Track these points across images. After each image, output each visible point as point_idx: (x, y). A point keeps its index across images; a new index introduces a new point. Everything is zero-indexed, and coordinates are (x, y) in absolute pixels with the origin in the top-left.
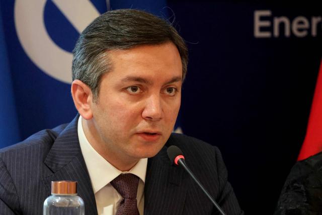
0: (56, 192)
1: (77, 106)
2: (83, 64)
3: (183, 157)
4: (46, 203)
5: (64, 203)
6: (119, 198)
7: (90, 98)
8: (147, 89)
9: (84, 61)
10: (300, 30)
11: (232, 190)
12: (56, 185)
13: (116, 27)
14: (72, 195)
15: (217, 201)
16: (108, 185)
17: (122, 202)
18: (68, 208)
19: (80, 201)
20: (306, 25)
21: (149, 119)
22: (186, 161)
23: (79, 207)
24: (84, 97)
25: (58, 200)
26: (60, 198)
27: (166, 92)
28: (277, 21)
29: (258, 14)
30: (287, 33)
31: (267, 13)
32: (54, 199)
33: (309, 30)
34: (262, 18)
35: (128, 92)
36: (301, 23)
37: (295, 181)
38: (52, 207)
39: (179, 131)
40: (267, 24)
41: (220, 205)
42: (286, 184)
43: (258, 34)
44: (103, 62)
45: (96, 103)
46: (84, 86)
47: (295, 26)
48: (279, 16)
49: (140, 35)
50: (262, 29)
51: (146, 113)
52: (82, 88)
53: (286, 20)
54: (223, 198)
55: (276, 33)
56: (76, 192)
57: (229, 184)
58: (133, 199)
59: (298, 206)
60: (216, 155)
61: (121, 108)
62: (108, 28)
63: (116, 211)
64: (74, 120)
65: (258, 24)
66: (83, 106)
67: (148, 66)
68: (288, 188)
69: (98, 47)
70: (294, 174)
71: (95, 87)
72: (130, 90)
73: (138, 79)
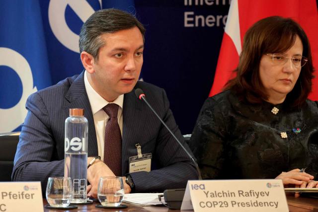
0: (72, 115)
1: (84, 66)
2: (87, 43)
3: (144, 95)
4: (66, 121)
5: (77, 121)
6: (107, 117)
7: (92, 61)
8: (126, 54)
9: (88, 41)
10: (210, 23)
11: (172, 113)
12: (72, 111)
13: (105, 21)
14: (82, 116)
15: (163, 120)
16: (101, 110)
17: (109, 120)
18: (79, 124)
19: (85, 120)
20: (214, 20)
21: (129, 71)
22: (146, 97)
23: (85, 123)
24: (89, 60)
25: (73, 119)
26: (74, 118)
27: (136, 55)
28: (197, 18)
29: (186, 14)
30: (203, 25)
31: (192, 13)
32: (71, 119)
33: (215, 23)
34: (189, 16)
35: (116, 57)
36: (211, 19)
37: (206, 109)
38: (70, 123)
39: (141, 80)
40: (192, 19)
41: (165, 122)
42: (202, 110)
43: (186, 25)
44: (100, 41)
45: (97, 64)
46: (89, 55)
47: (207, 21)
48: (198, 15)
49: (120, 24)
50: (189, 22)
51: (127, 68)
52: (87, 56)
53: (202, 17)
54: (166, 117)
55: (197, 25)
56: (84, 115)
57: (170, 110)
58: (116, 118)
59: (208, 123)
60: (163, 93)
61: (112, 66)
62: (101, 21)
63: (106, 124)
64: (82, 73)
65: (186, 19)
66: (89, 66)
67: (126, 41)
68: (203, 113)
69: (96, 33)
70: (206, 105)
71: (96, 55)
72: (117, 56)
73: (121, 49)
